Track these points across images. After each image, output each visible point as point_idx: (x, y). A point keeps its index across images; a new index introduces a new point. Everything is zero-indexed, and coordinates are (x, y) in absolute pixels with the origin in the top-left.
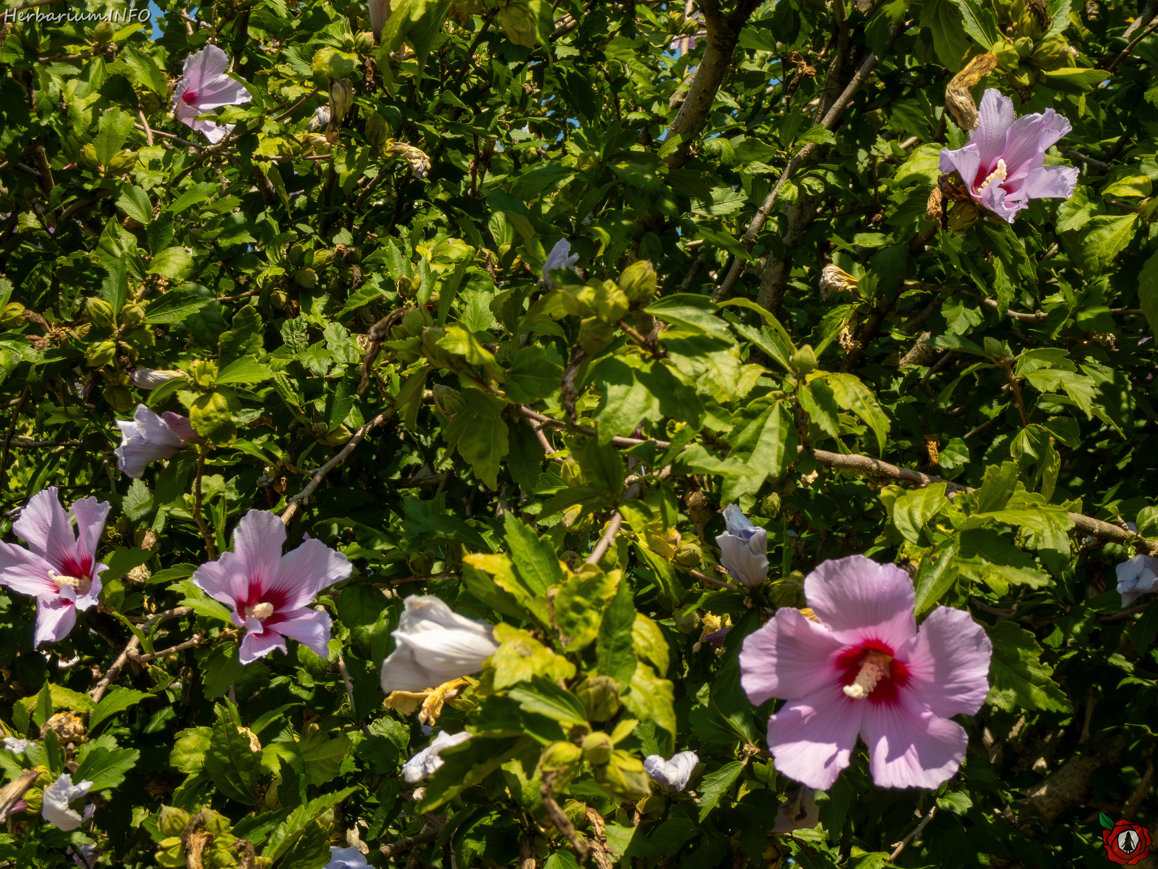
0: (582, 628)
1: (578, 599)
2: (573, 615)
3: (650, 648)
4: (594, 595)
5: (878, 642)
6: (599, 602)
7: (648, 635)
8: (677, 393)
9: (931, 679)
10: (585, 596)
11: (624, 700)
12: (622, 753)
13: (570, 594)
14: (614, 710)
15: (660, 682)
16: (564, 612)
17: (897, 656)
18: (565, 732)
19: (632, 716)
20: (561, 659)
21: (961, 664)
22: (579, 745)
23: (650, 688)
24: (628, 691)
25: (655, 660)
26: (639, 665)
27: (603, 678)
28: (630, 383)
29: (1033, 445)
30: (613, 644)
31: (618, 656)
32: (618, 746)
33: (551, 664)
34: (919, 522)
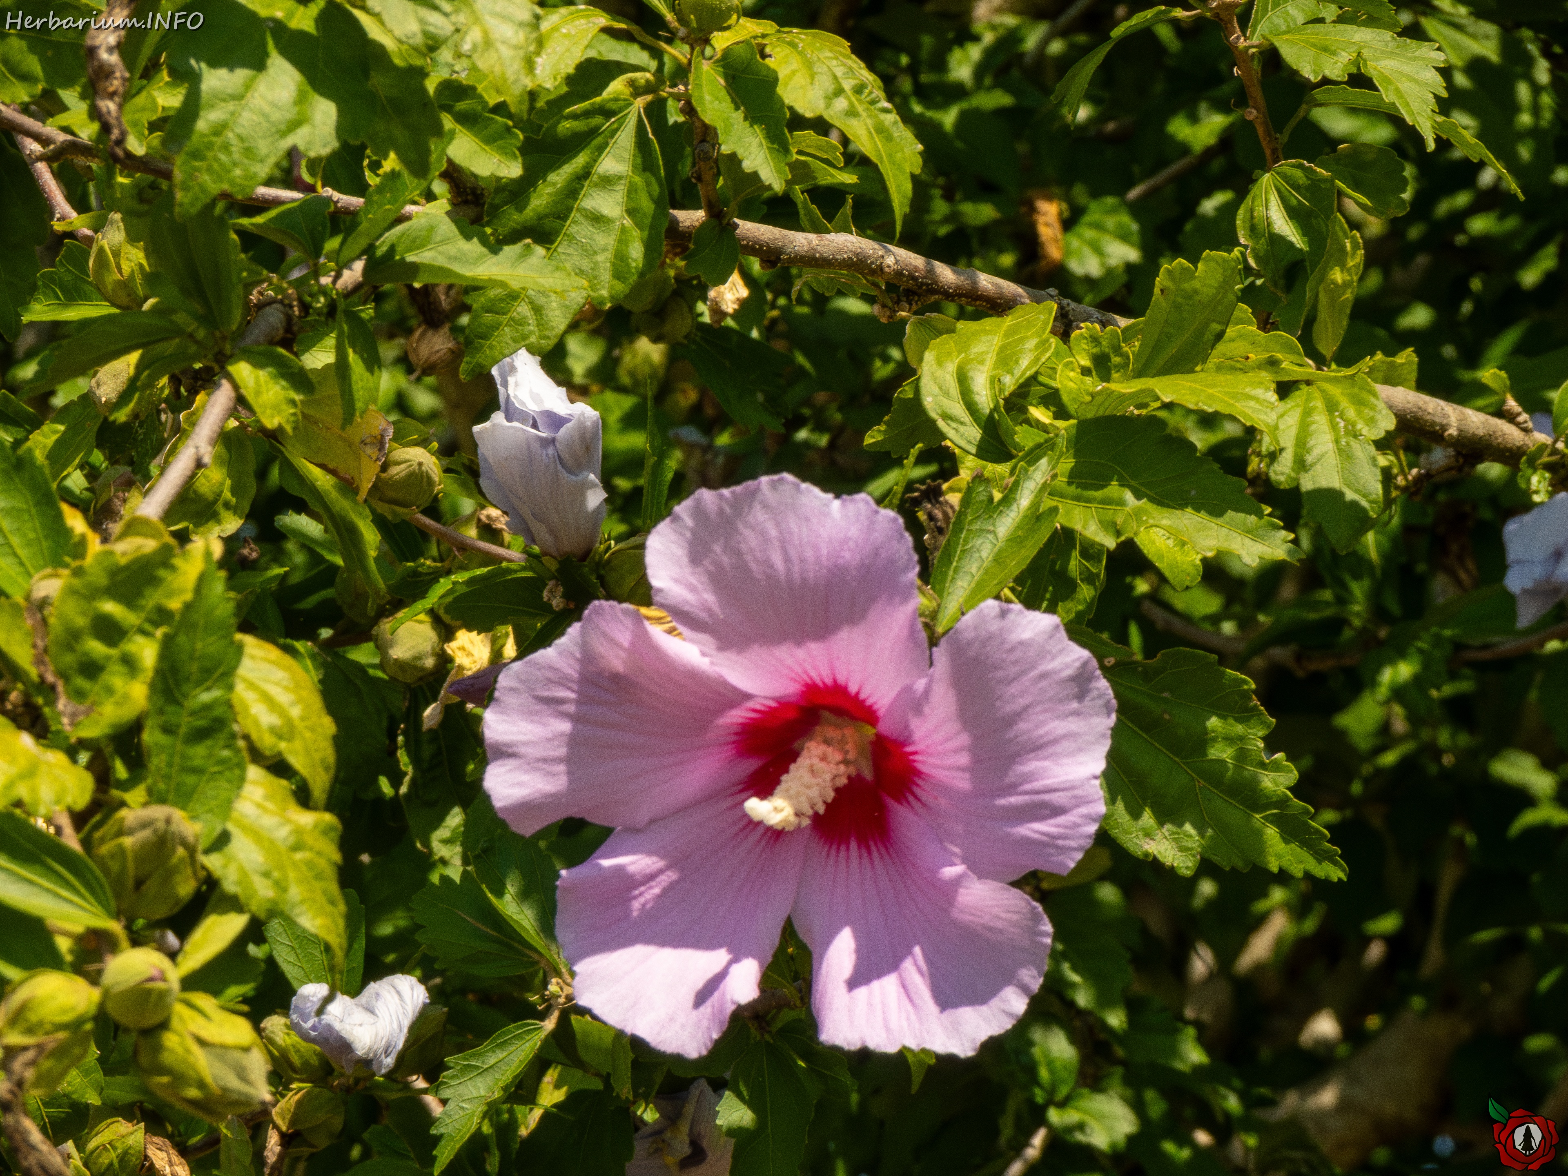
0: (116, 679)
1: (110, 607)
2: (96, 647)
3: (286, 732)
4: (152, 599)
5: (838, 690)
6: (162, 616)
7: (283, 697)
8: (378, 81)
9: (962, 782)
10: (129, 599)
11: (213, 862)
12: (203, 1000)
13: (92, 594)
14: (186, 888)
15: (306, 819)
16: (73, 636)
17: (885, 727)
18: (63, 944)
19: (233, 904)
20: (57, 758)
21: (1037, 747)
22: (94, 979)
23: (283, 833)
24: (222, 841)
25: (297, 762)
26: (254, 772)
27: (159, 812)
28: (259, 64)
29: (1293, 213)
30: (185, 723)
31: (199, 752)
32: (191, 983)
33: (30, 773)
34: (984, 399)
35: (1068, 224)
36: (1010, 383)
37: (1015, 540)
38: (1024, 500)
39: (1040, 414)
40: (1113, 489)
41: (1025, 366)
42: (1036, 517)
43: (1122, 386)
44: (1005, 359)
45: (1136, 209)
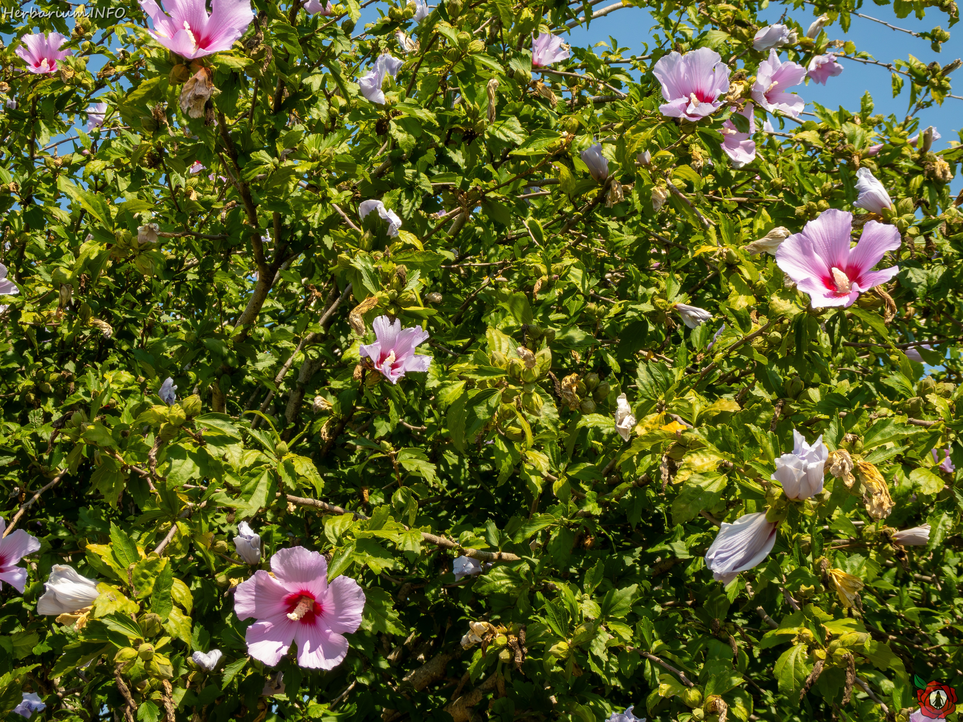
0: (146, 586)
1: (145, 571)
2: (142, 579)
3: (182, 598)
4: (154, 569)
5: (308, 592)
6: (156, 573)
7: (182, 591)
8: (210, 463)
9: (332, 613)
10: (149, 570)
11: (164, 626)
12: (160, 655)
13: (142, 568)
14: (158, 631)
15: (185, 617)
16: (137, 577)
17: (317, 600)
18: (131, 642)
19: (168, 635)
20: (132, 602)
21: (349, 607)
22: (137, 649)
23: (179, 620)
24: (167, 621)
25: (184, 605)
26: (174, 607)
27: (153, 614)
28: (185, 459)
29: (403, 497)
30: (160, 596)
31: (163, 602)
32: (157, 651)
33: (126, 605)
34: (338, 533)
35: (370, 493)
36: (343, 530)
37: (344, 563)
38: (346, 555)
39: (349, 537)
40: (364, 553)
41: (347, 527)
42: (349, 559)
43: (366, 532)
44: (343, 525)
45: (384, 491)
